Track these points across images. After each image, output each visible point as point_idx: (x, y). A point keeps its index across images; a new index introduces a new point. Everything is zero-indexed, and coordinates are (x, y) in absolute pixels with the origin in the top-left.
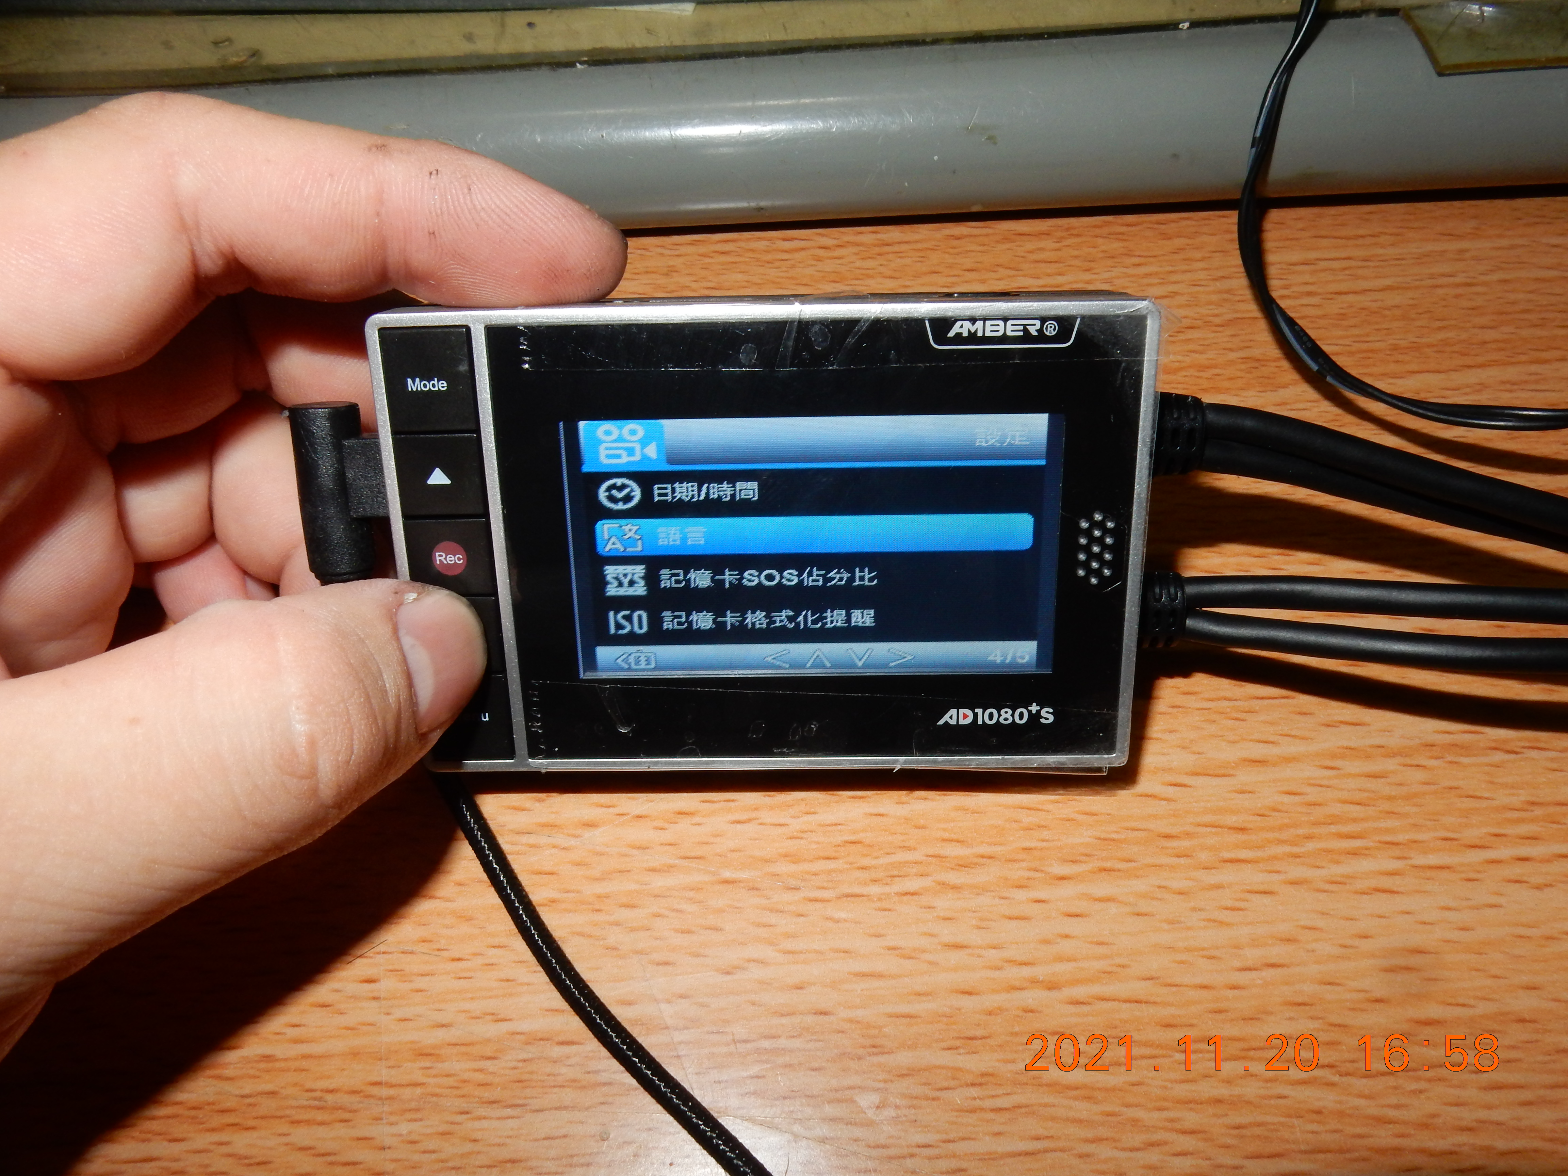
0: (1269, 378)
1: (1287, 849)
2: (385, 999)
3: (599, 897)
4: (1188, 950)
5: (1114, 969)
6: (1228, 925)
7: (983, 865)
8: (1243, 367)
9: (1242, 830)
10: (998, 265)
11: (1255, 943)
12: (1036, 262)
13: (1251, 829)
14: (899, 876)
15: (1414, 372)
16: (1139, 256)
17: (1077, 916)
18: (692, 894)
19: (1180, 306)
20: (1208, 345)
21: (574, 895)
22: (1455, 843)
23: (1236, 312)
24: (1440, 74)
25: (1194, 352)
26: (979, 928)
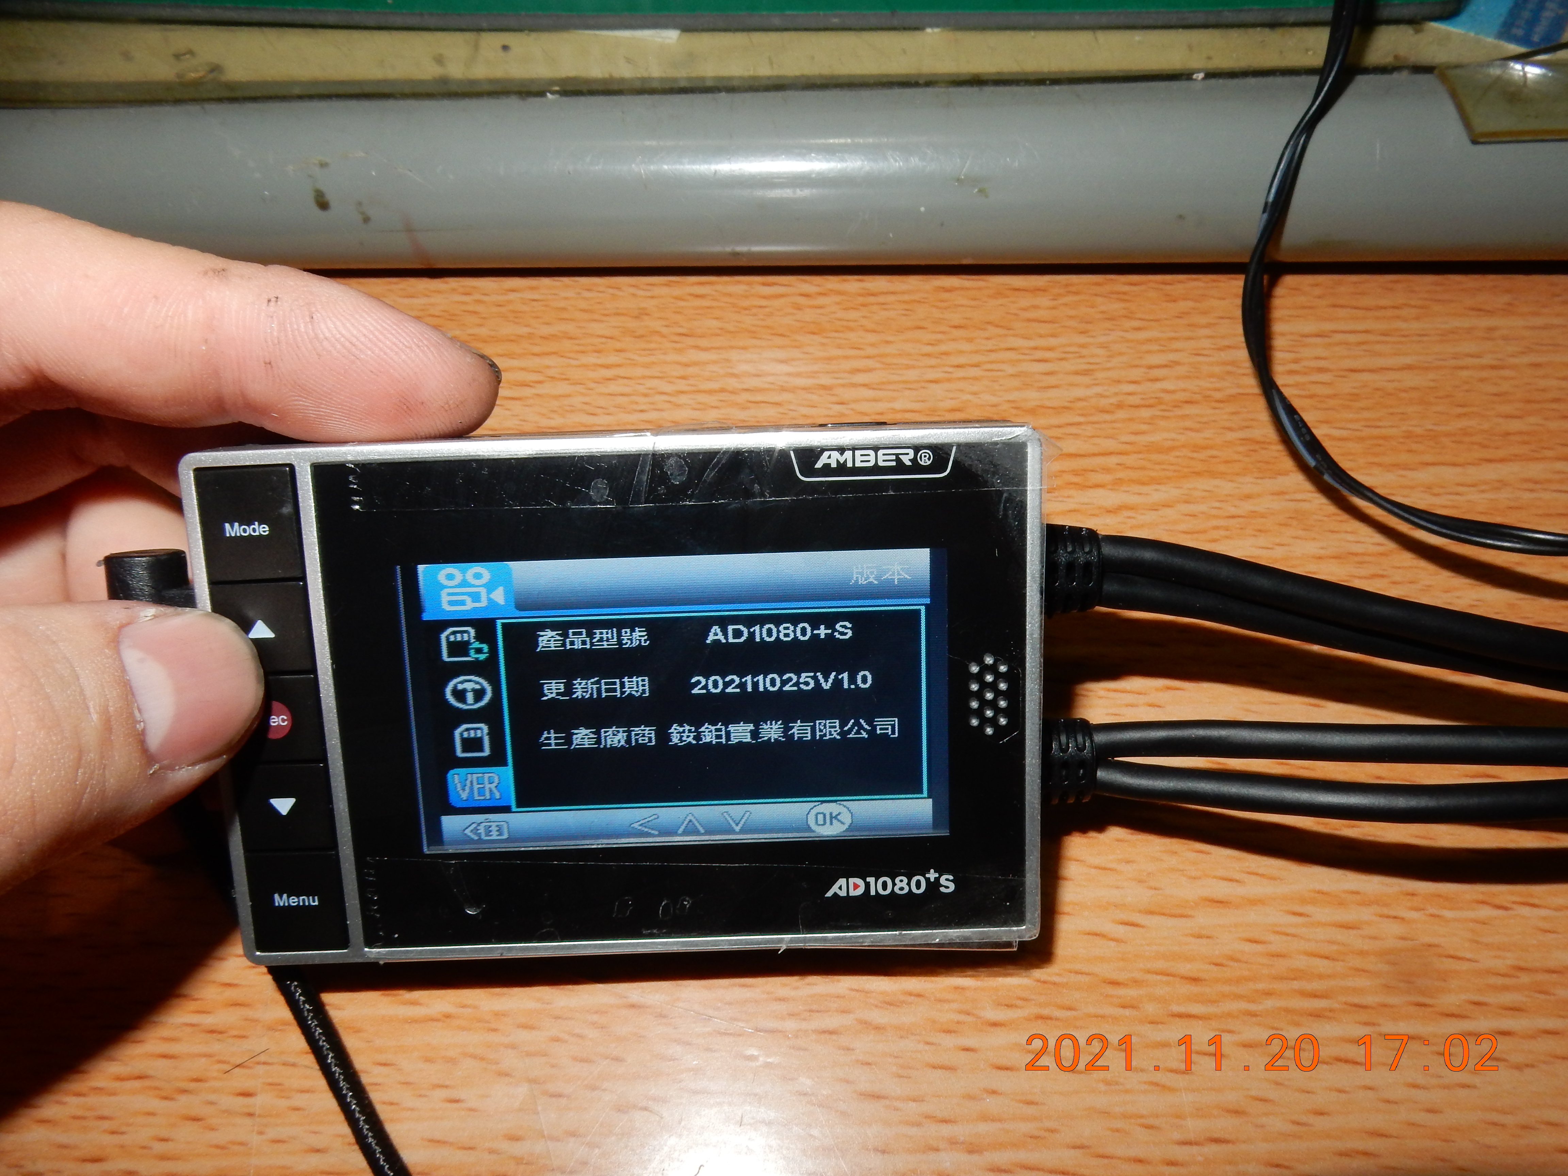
0: (1267, 463)
1: (1243, 1005)
2: (259, 1116)
3: (498, 1015)
4: (1126, 1116)
5: (1042, 1133)
6: (1171, 1090)
7: (911, 1003)
8: (1241, 449)
9: (1195, 980)
10: (988, 323)
11: (1200, 1112)
12: (1029, 320)
13: (1205, 980)
14: (818, 1011)
15: (1428, 464)
16: (1140, 319)
17: (1007, 1069)
18: (595, 1018)
19: (1178, 378)
20: (1205, 423)
21: (470, 1010)
22: (1430, 1010)
23: (1239, 386)
24: (1475, 142)
25: (1191, 429)
26: (900, 1077)
